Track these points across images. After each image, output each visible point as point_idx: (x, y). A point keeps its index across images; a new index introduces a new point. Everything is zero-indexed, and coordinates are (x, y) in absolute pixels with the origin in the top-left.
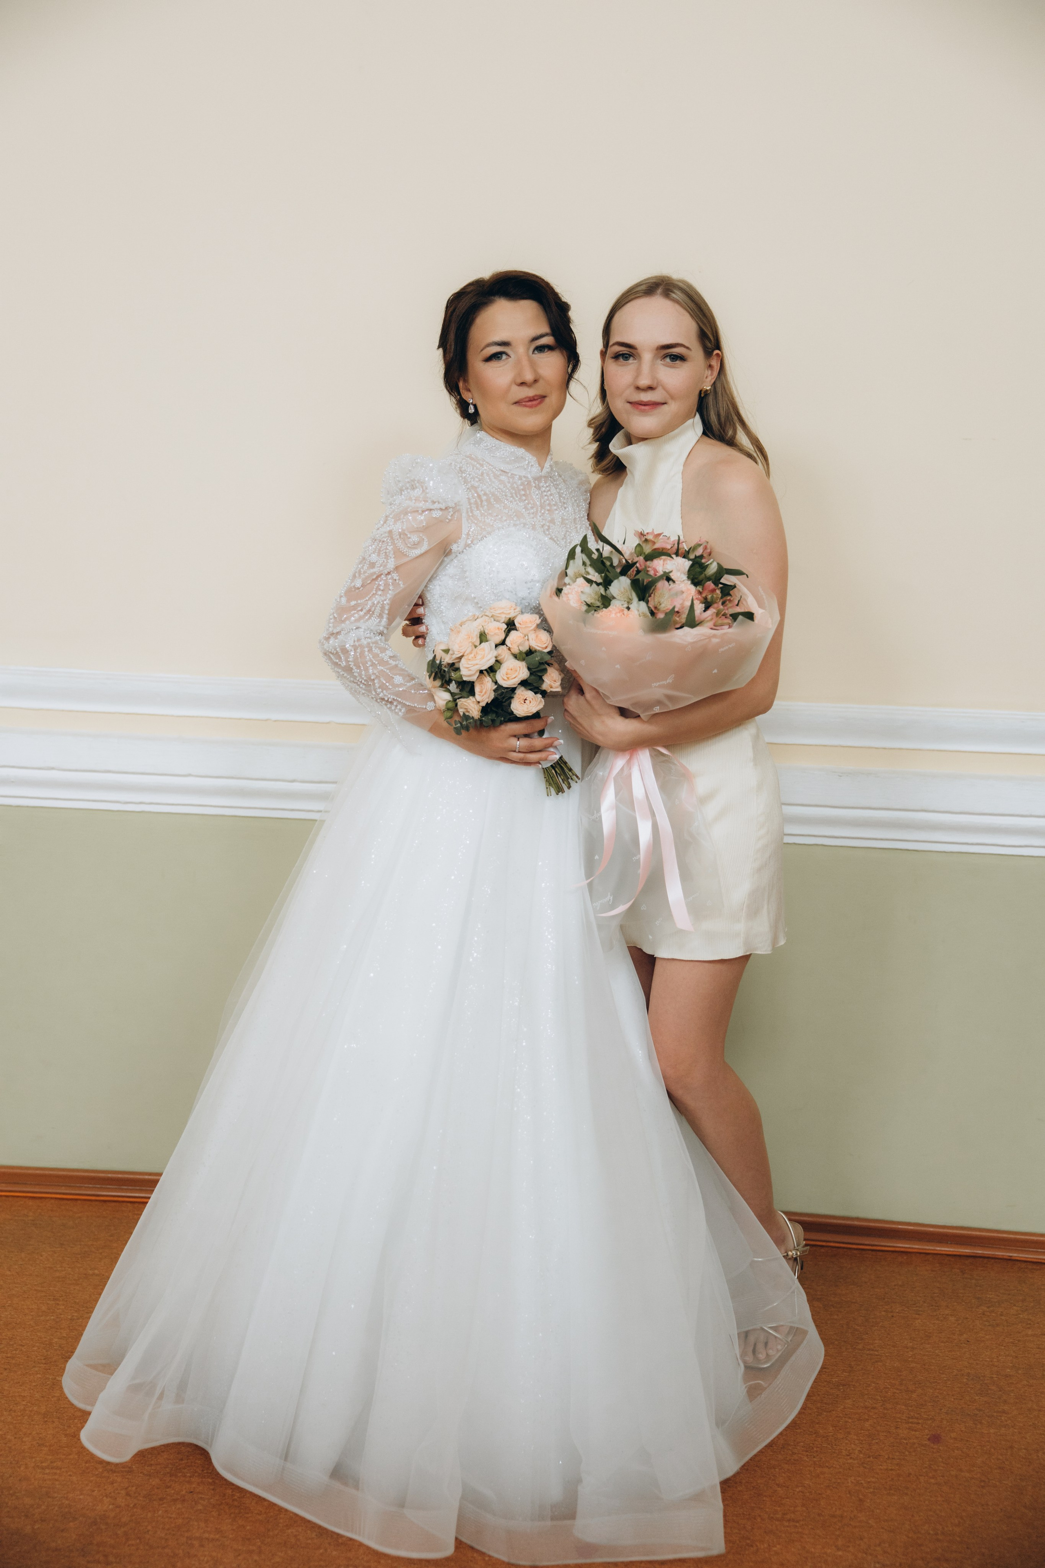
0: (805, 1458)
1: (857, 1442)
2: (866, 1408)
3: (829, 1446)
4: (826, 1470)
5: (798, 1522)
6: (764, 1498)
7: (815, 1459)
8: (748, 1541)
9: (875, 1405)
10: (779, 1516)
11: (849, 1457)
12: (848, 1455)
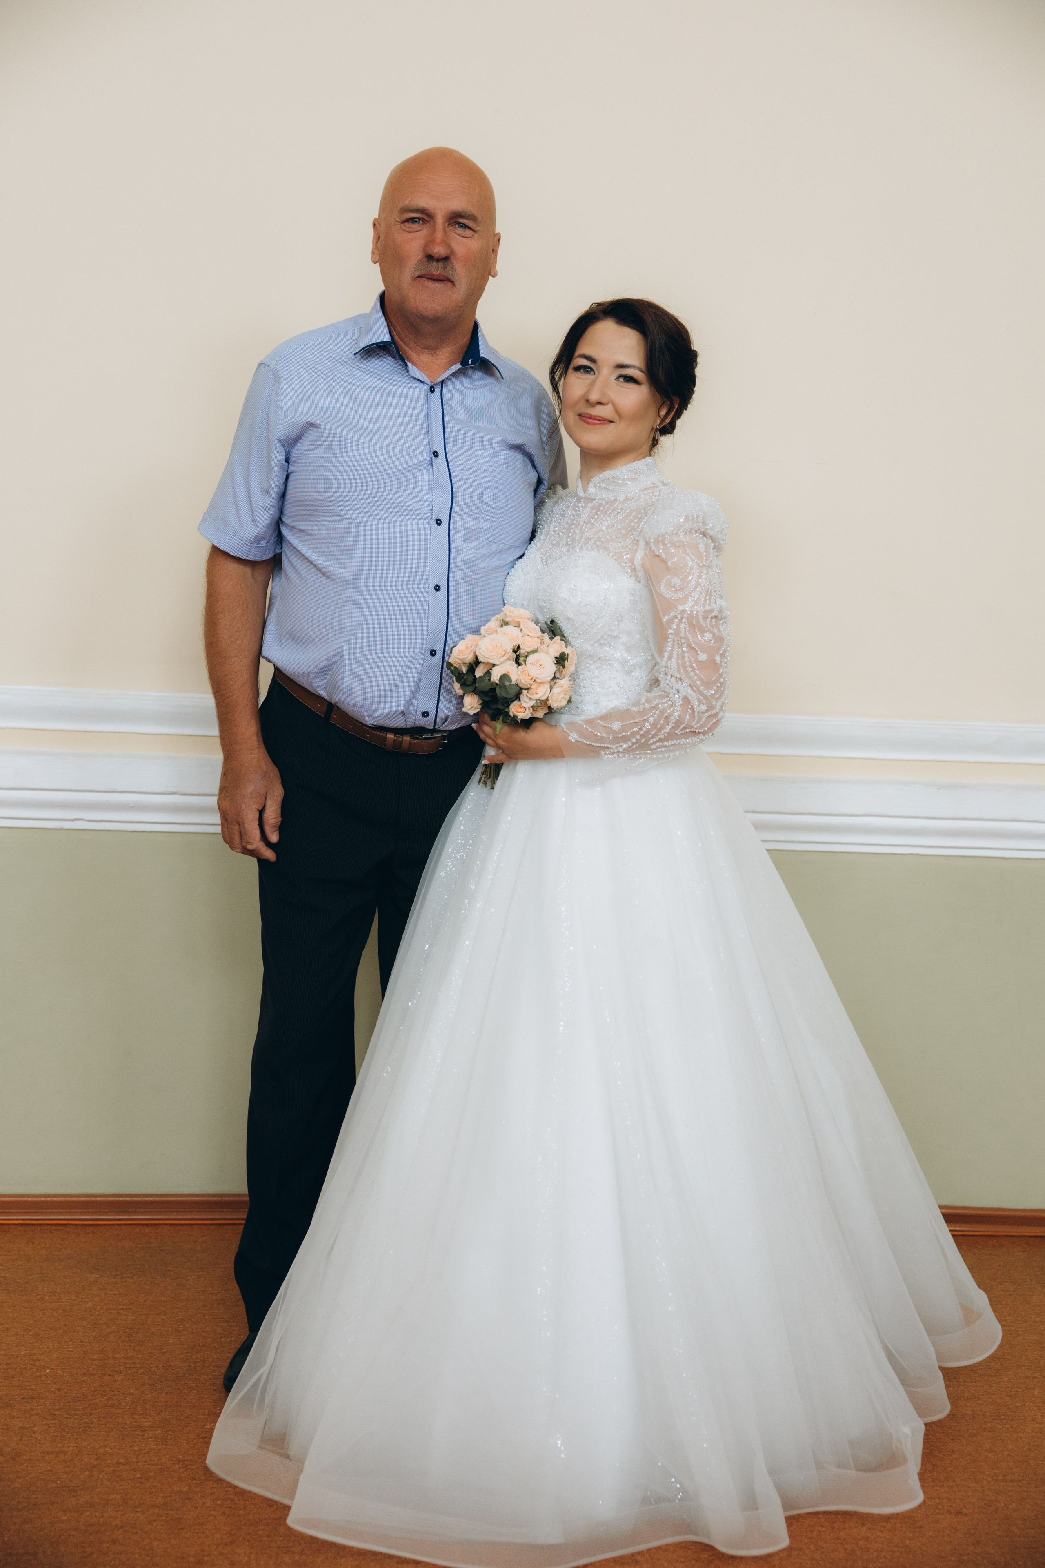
0: (998, 1426)
1: (1035, 1408)
2: (1028, 1378)
3: (1012, 1414)
4: (1022, 1435)
5: (1020, 1481)
6: (981, 1464)
7: (1006, 1426)
8: (986, 1502)
9: (1035, 1375)
10: (1001, 1478)
11: (1035, 1422)
12: (1033, 1421)
